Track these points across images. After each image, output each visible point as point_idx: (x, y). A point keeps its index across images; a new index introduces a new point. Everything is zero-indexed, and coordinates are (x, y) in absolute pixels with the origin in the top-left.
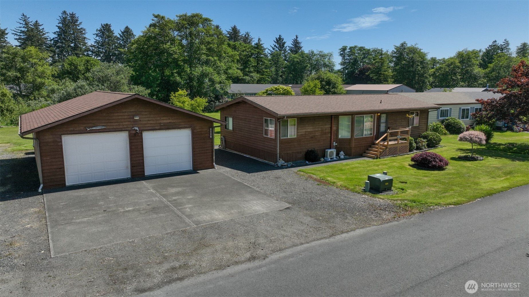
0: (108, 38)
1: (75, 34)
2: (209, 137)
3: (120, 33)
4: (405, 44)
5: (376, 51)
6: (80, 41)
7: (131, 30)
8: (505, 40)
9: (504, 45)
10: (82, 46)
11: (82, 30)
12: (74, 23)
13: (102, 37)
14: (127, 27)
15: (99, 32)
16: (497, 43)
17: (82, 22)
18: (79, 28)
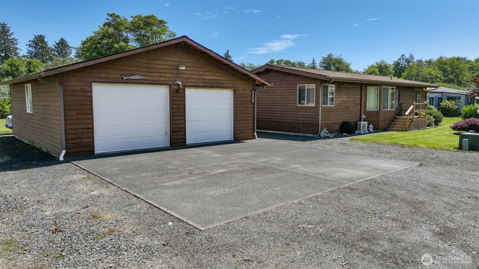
0: (42, 48)
1: (6, 44)
2: (251, 101)
3: (55, 44)
4: (331, 55)
5: (301, 64)
6: (11, 50)
7: (66, 42)
8: (410, 55)
9: (410, 58)
10: (13, 56)
11: (13, 40)
12: (5, 33)
13: (35, 48)
14: (62, 39)
15: (32, 43)
16: (405, 56)
17: (13, 33)
18: (10, 38)
